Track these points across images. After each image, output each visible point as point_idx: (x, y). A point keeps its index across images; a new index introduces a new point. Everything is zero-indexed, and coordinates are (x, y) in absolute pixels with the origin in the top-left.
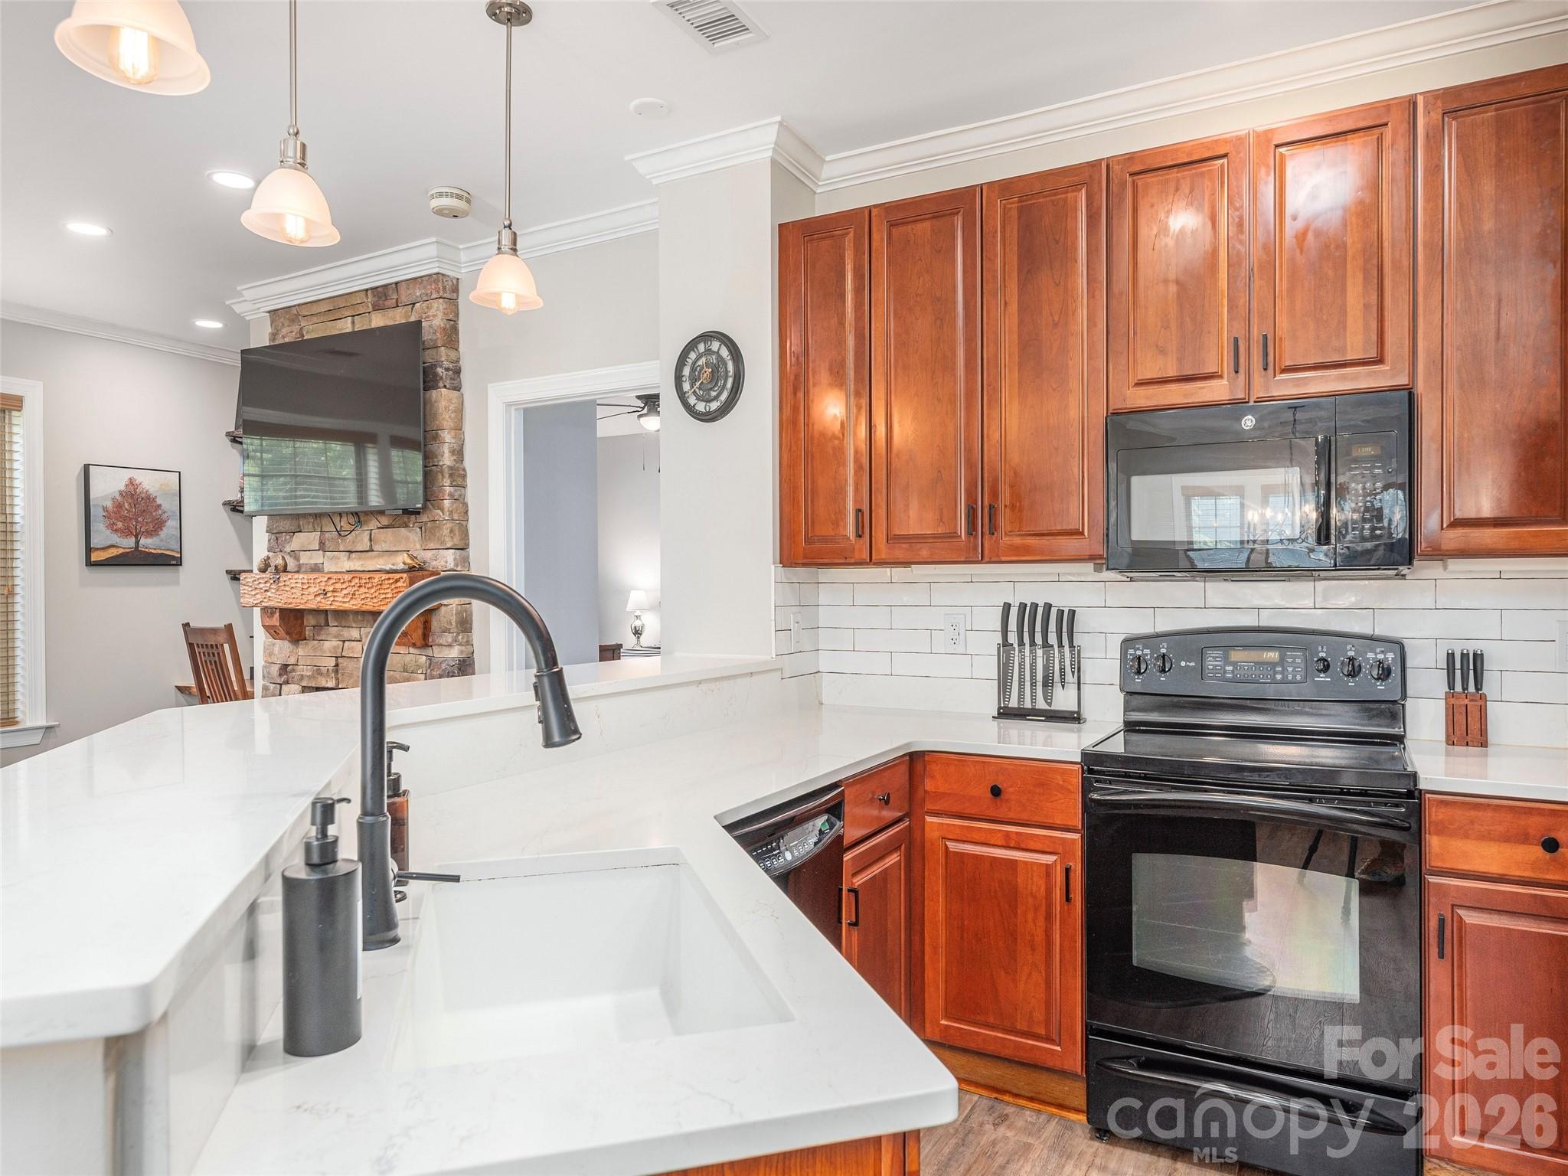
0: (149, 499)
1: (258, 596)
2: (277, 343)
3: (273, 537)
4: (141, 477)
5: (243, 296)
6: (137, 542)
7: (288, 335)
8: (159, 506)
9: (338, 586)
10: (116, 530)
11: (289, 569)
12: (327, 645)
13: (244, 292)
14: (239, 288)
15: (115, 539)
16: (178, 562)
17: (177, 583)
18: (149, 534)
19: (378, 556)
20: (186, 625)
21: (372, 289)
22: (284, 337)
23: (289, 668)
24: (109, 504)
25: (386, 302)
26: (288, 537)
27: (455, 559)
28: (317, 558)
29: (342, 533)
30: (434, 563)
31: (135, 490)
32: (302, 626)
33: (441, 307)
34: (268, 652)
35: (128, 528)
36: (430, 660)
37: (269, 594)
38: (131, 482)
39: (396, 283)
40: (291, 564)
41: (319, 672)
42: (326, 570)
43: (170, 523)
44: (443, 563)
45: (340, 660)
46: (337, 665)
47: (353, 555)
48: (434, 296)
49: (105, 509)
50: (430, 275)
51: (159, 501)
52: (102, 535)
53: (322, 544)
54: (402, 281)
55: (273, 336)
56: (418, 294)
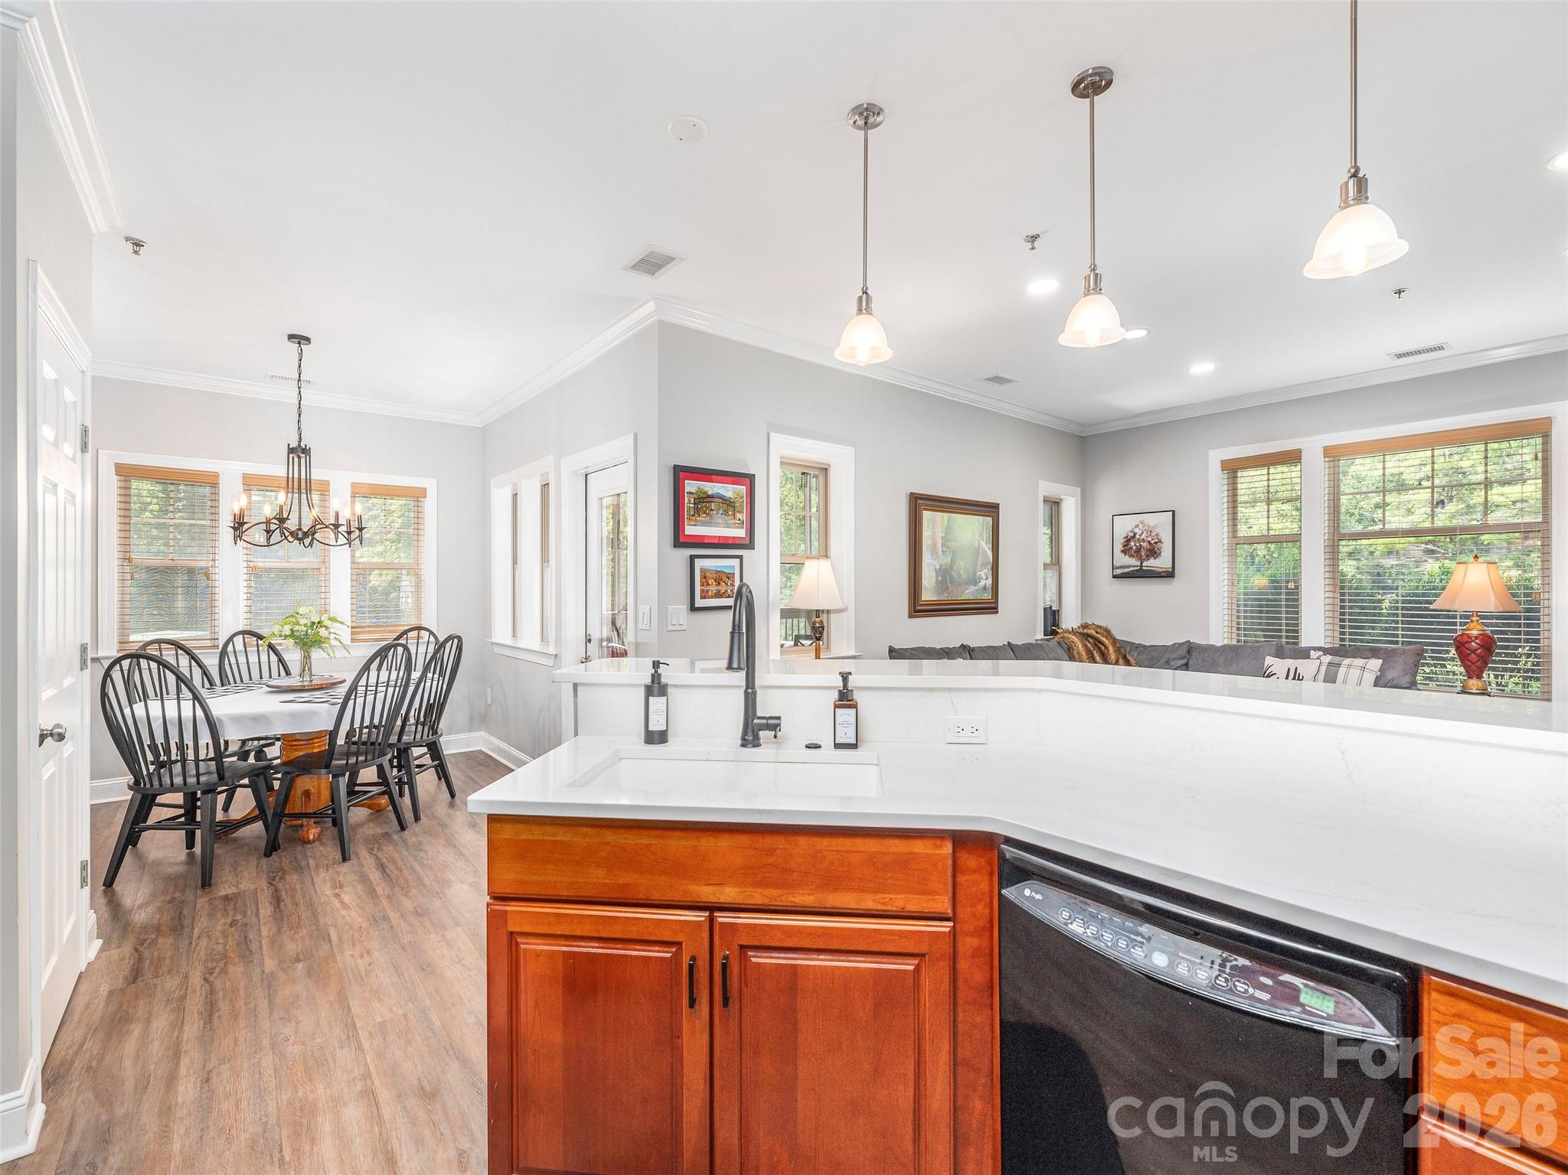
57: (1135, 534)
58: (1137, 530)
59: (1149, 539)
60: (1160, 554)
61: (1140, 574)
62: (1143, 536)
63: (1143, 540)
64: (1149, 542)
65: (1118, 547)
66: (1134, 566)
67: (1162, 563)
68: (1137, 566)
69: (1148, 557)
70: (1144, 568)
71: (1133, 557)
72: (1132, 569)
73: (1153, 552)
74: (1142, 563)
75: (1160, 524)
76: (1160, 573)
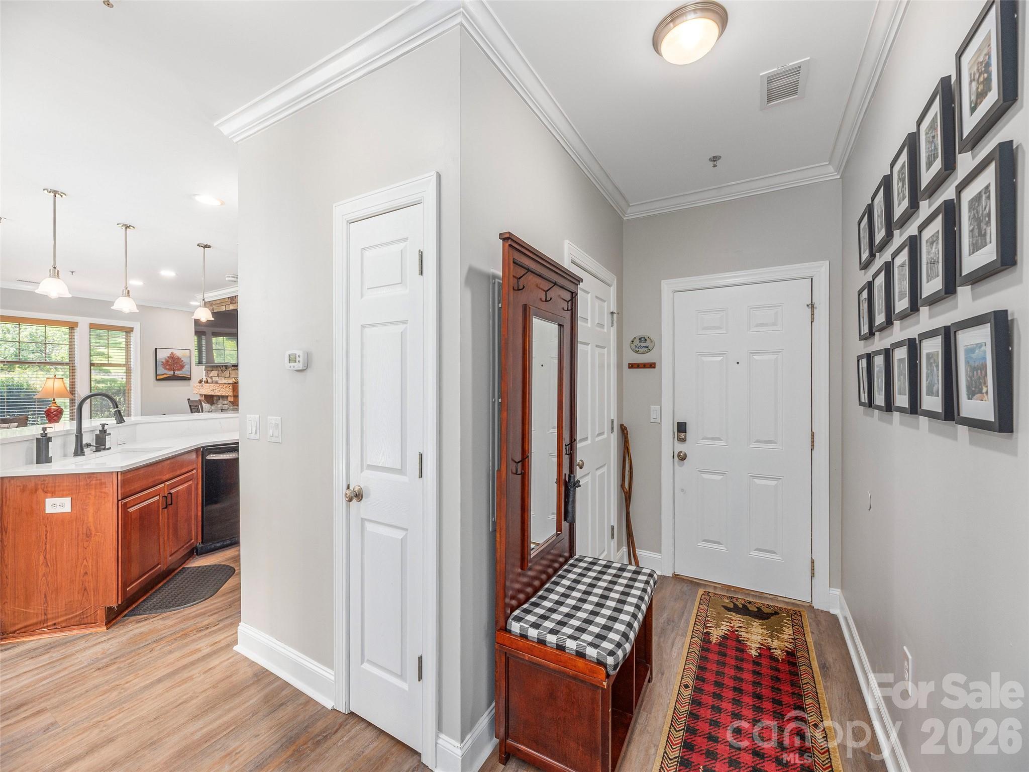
0: (179, 359)
1: (198, 391)
4: (175, 352)
6: (174, 373)
8: (182, 361)
9: (216, 388)
10: (166, 369)
11: (209, 382)
15: (166, 372)
16: (189, 379)
17: (189, 386)
18: (179, 370)
19: (231, 379)
20: (188, 399)
24: (164, 361)
26: (210, 372)
28: (216, 379)
29: (223, 372)
31: (174, 356)
32: (213, 400)
35: (171, 368)
38: (172, 353)
40: (210, 380)
42: (219, 383)
43: (186, 366)
45: (222, 410)
47: (225, 378)
49: (162, 362)
51: (182, 359)
52: (161, 371)
53: (218, 374)
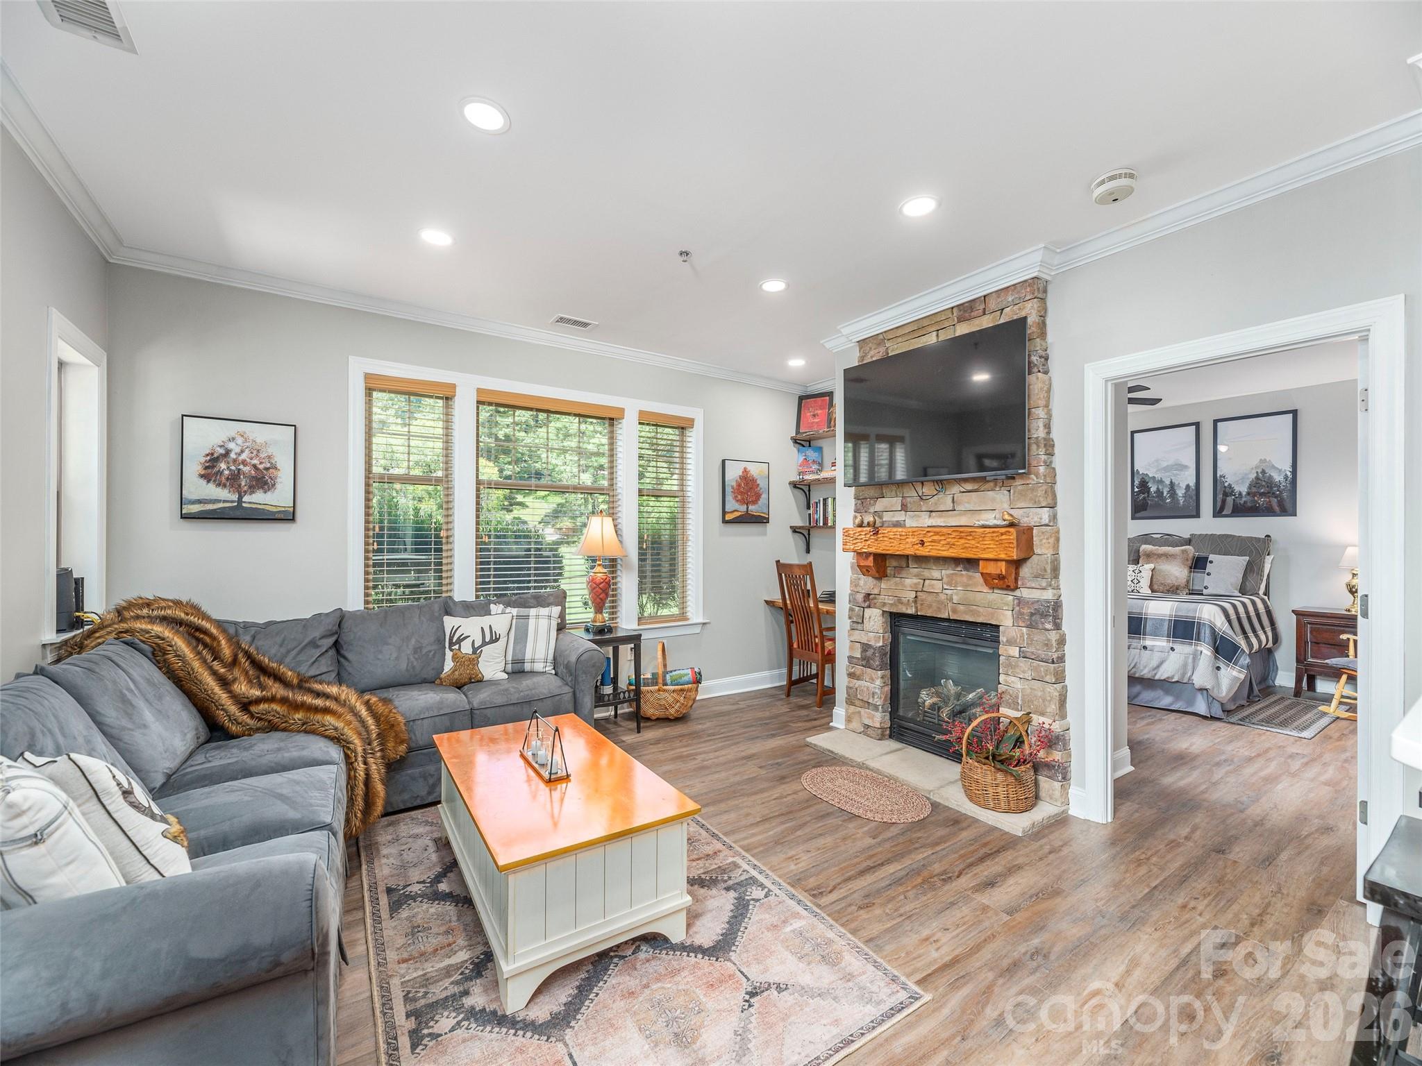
0: (754, 481)
1: (859, 544)
2: (865, 362)
3: (859, 502)
4: (750, 467)
5: (841, 332)
6: (748, 508)
7: (875, 355)
8: (760, 485)
9: (937, 537)
10: (737, 501)
11: (876, 524)
12: (908, 582)
13: (842, 330)
14: (839, 327)
15: (737, 507)
16: (767, 521)
17: (765, 534)
18: (753, 503)
19: (960, 515)
20: (778, 562)
21: (958, 306)
22: (872, 357)
23: (871, 597)
24: (734, 484)
25: (973, 313)
26: (872, 502)
27: (1049, 516)
28: (900, 517)
29: (924, 498)
30: (1026, 519)
31: (748, 475)
32: (885, 568)
33: (1035, 306)
34: (854, 583)
35: (744, 499)
36: (1019, 599)
37: (869, 542)
38: (746, 470)
39: (985, 296)
40: (878, 521)
41: (900, 601)
42: (907, 525)
43: (763, 496)
44: (1036, 519)
45: (919, 594)
46: (916, 597)
47: (934, 514)
48: (1027, 298)
49: (732, 487)
50: (1025, 281)
51: (758, 482)
52: (731, 504)
53: (904, 506)
54: (991, 293)
55: (862, 358)
56: (1010, 299)
57: (228, 452)
58: (231, 446)
59: (255, 462)
60: (274, 485)
61: (238, 514)
62: (244, 456)
63: (244, 463)
64: (255, 466)
65: (193, 468)
66: (225, 501)
67: (277, 498)
68: (232, 502)
69: (252, 489)
70: (244, 505)
71: (225, 486)
72: (221, 505)
73: (262, 481)
74: (240, 498)
75: (276, 444)
76: (274, 513)
